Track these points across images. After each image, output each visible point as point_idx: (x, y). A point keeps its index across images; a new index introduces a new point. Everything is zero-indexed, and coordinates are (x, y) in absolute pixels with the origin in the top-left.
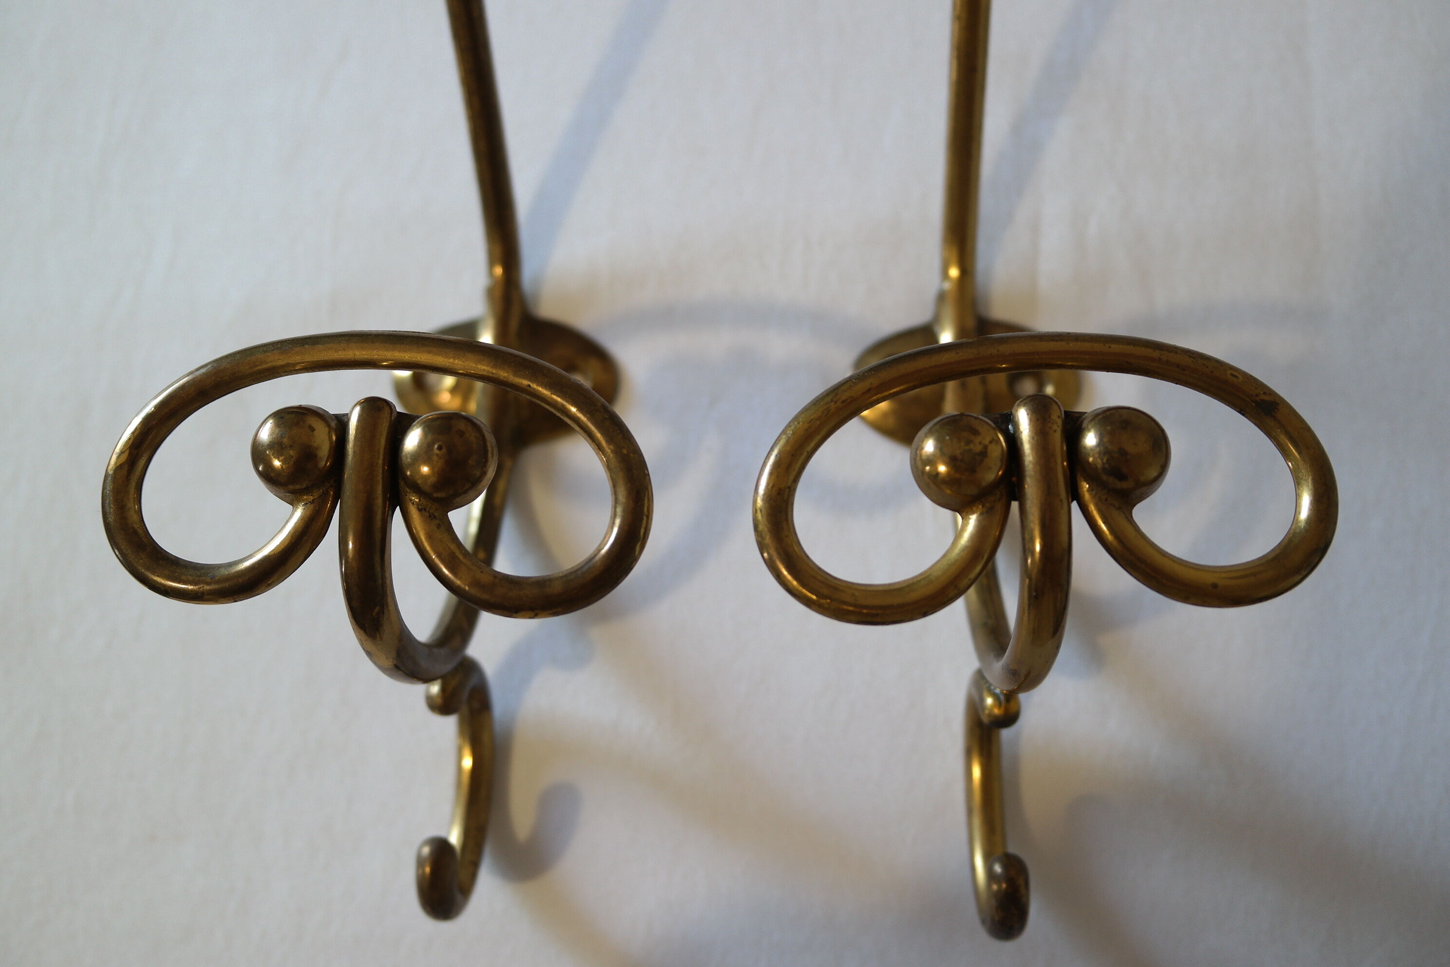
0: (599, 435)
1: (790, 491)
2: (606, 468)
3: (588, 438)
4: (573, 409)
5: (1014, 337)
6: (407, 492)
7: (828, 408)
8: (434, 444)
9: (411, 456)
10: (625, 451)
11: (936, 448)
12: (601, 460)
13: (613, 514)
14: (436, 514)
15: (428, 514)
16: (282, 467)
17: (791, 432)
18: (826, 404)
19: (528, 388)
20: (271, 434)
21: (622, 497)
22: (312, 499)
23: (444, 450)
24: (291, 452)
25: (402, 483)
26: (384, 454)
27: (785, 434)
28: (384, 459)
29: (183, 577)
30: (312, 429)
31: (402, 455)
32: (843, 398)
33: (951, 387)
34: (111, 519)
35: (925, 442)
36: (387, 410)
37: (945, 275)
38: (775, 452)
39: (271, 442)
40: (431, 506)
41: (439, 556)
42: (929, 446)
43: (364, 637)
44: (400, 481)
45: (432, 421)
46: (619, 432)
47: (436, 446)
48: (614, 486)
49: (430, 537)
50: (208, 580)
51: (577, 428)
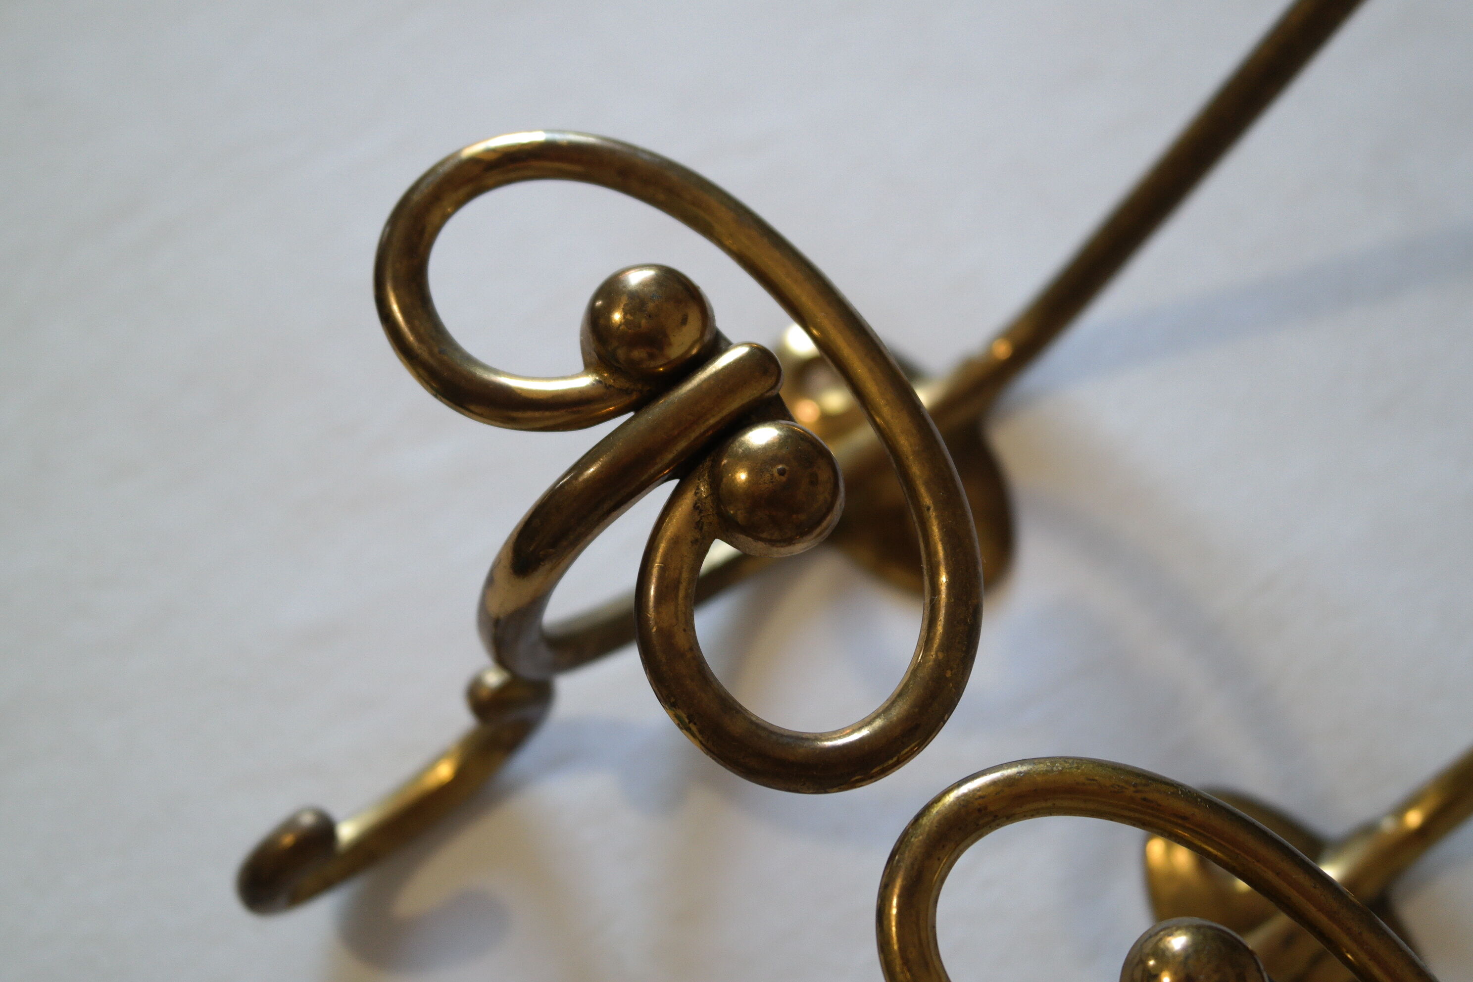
0: (940, 628)
1: (993, 821)
2: (912, 668)
3: (926, 622)
4: (944, 579)
5: (1394, 942)
6: (704, 475)
7: (1122, 787)
8: (780, 462)
9: (746, 449)
10: (949, 674)
11: (1185, 949)
12: (916, 655)
13: (868, 720)
14: (705, 528)
15: (698, 519)
16: (620, 325)
17: (1060, 768)
18: (1126, 782)
19: (926, 509)
20: (645, 284)
21: (896, 713)
22: (611, 383)
23: (784, 479)
24: (644, 322)
25: (708, 463)
26: (723, 419)
27: (1051, 763)
28: (718, 423)
29: (417, 323)
30: (684, 321)
31: (740, 438)
32: (1150, 796)
33: (1281, 922)
34: (416, 197)
35: (1179, 932)
36: (771, 381)
37: (1400, 810)
38: (1024, 768)
39: (636, 291)
40: (709, 515)
41: (663, 570)
42: (1178, 942)
43: (506, 562)
44: (708, 459)
45: (802, 439)
46: (964, 649)
47: (780, 467)
48: (900, 694)
49: (675, 542)
50: (436, 350)
51: (927, 600)
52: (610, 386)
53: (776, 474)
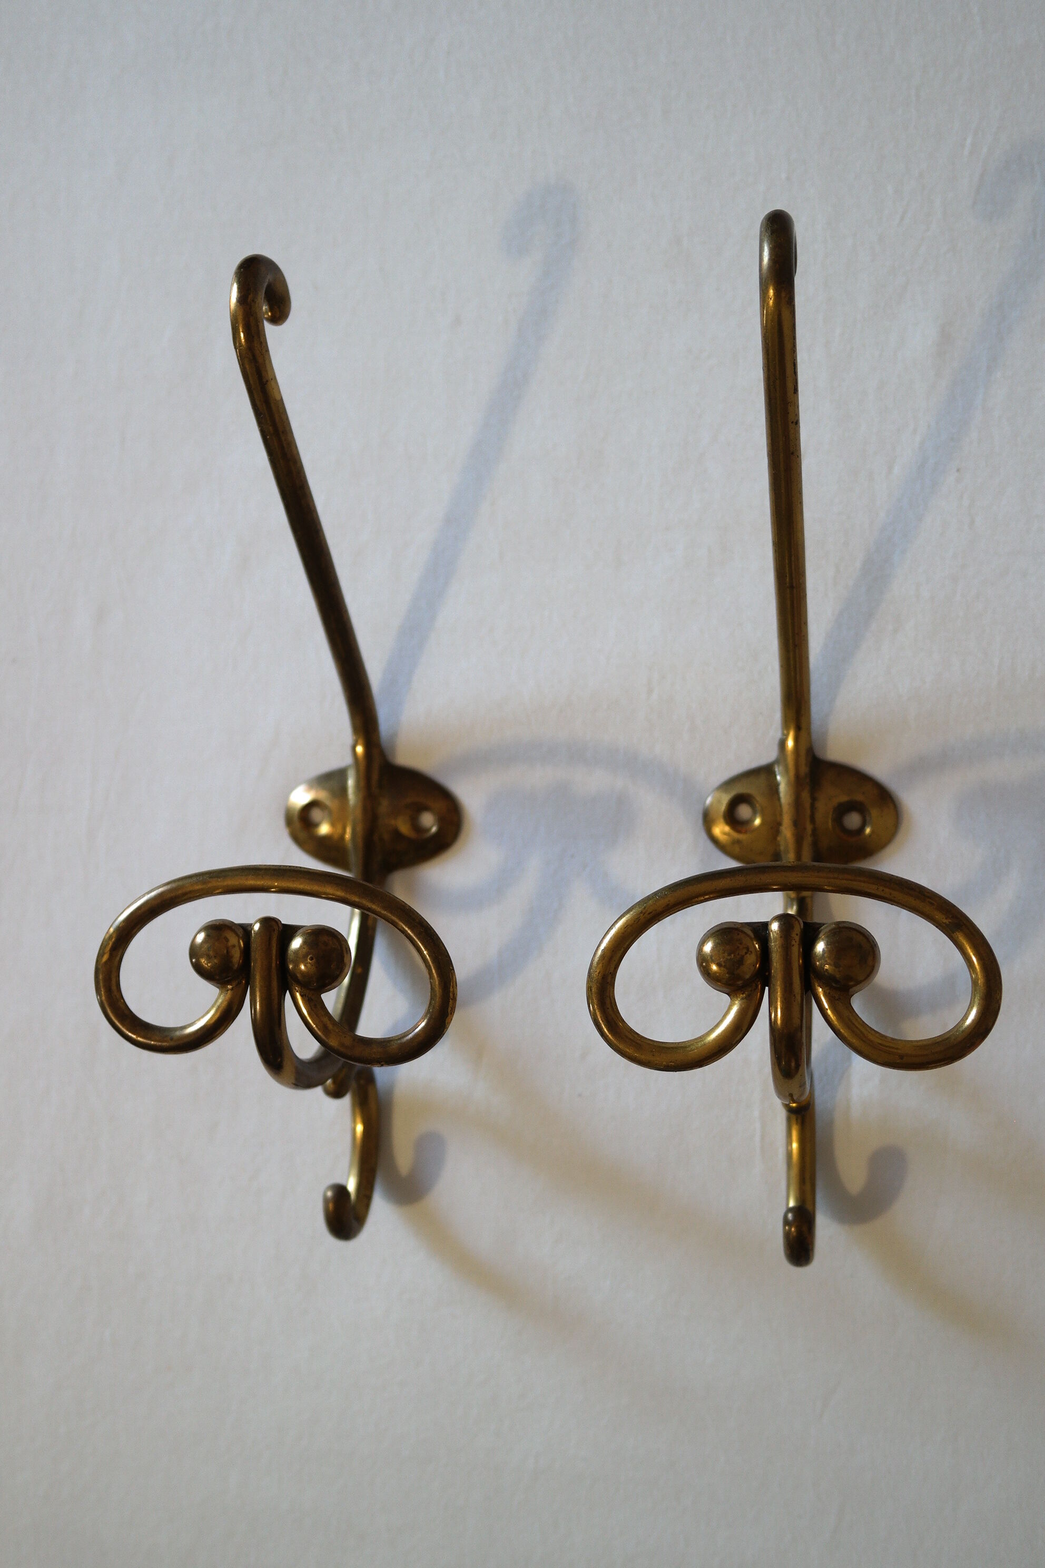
6: (293, 982)
9: (294, 956)
14: (313, 996)
15: (308, 996)
16: (209, 964)
23: (314, 960)
24: (215, 953)
25: (289, 976)
30: (228, 936)
40: (309, 991)
44: (287, 974)
47: (309, 957)
49: (310, 1013)
52: (232, 988)
53: (311, 962)
